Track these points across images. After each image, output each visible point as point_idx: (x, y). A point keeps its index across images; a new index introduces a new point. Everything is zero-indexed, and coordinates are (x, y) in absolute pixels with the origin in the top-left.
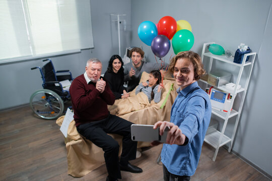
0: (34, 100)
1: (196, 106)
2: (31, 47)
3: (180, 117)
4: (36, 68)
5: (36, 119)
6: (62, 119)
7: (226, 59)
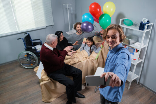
0: (20, 57)
1: (123, 59)
2: (17, 26)
3: (112, 66)
4: (20, 39)
5: (22, 69)
6: (37, 68)
7: (134, 28)
